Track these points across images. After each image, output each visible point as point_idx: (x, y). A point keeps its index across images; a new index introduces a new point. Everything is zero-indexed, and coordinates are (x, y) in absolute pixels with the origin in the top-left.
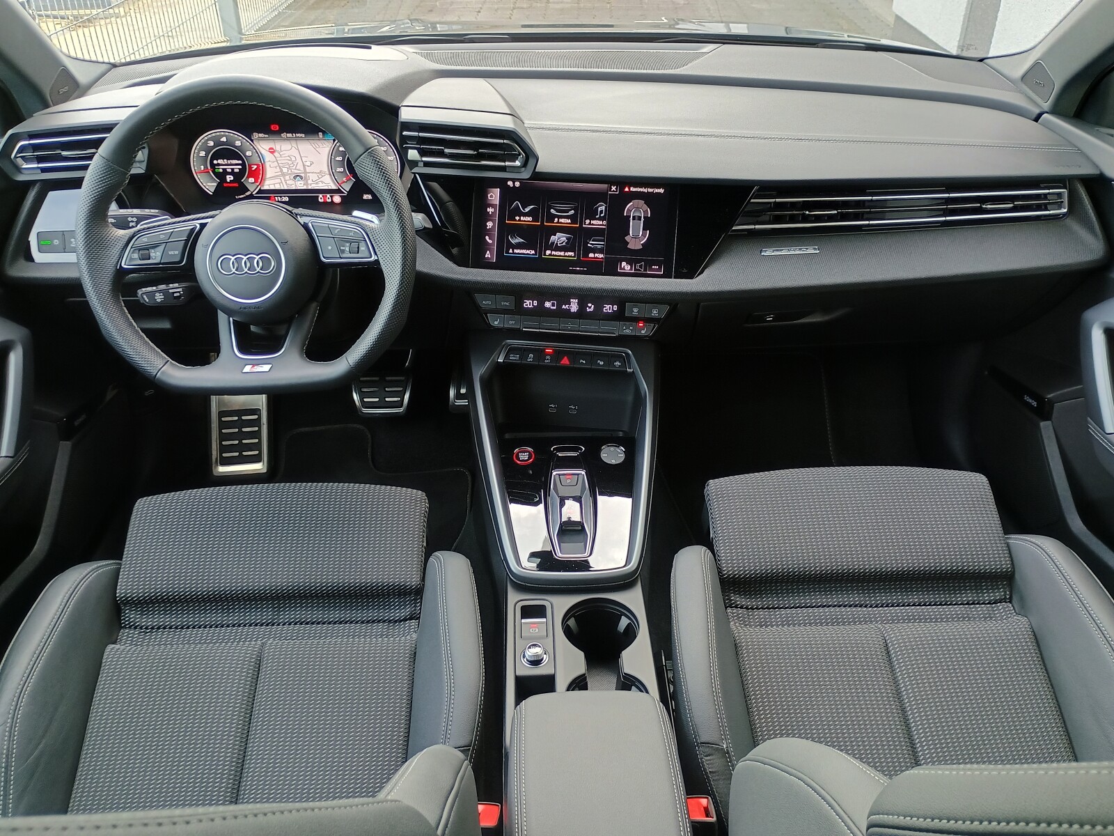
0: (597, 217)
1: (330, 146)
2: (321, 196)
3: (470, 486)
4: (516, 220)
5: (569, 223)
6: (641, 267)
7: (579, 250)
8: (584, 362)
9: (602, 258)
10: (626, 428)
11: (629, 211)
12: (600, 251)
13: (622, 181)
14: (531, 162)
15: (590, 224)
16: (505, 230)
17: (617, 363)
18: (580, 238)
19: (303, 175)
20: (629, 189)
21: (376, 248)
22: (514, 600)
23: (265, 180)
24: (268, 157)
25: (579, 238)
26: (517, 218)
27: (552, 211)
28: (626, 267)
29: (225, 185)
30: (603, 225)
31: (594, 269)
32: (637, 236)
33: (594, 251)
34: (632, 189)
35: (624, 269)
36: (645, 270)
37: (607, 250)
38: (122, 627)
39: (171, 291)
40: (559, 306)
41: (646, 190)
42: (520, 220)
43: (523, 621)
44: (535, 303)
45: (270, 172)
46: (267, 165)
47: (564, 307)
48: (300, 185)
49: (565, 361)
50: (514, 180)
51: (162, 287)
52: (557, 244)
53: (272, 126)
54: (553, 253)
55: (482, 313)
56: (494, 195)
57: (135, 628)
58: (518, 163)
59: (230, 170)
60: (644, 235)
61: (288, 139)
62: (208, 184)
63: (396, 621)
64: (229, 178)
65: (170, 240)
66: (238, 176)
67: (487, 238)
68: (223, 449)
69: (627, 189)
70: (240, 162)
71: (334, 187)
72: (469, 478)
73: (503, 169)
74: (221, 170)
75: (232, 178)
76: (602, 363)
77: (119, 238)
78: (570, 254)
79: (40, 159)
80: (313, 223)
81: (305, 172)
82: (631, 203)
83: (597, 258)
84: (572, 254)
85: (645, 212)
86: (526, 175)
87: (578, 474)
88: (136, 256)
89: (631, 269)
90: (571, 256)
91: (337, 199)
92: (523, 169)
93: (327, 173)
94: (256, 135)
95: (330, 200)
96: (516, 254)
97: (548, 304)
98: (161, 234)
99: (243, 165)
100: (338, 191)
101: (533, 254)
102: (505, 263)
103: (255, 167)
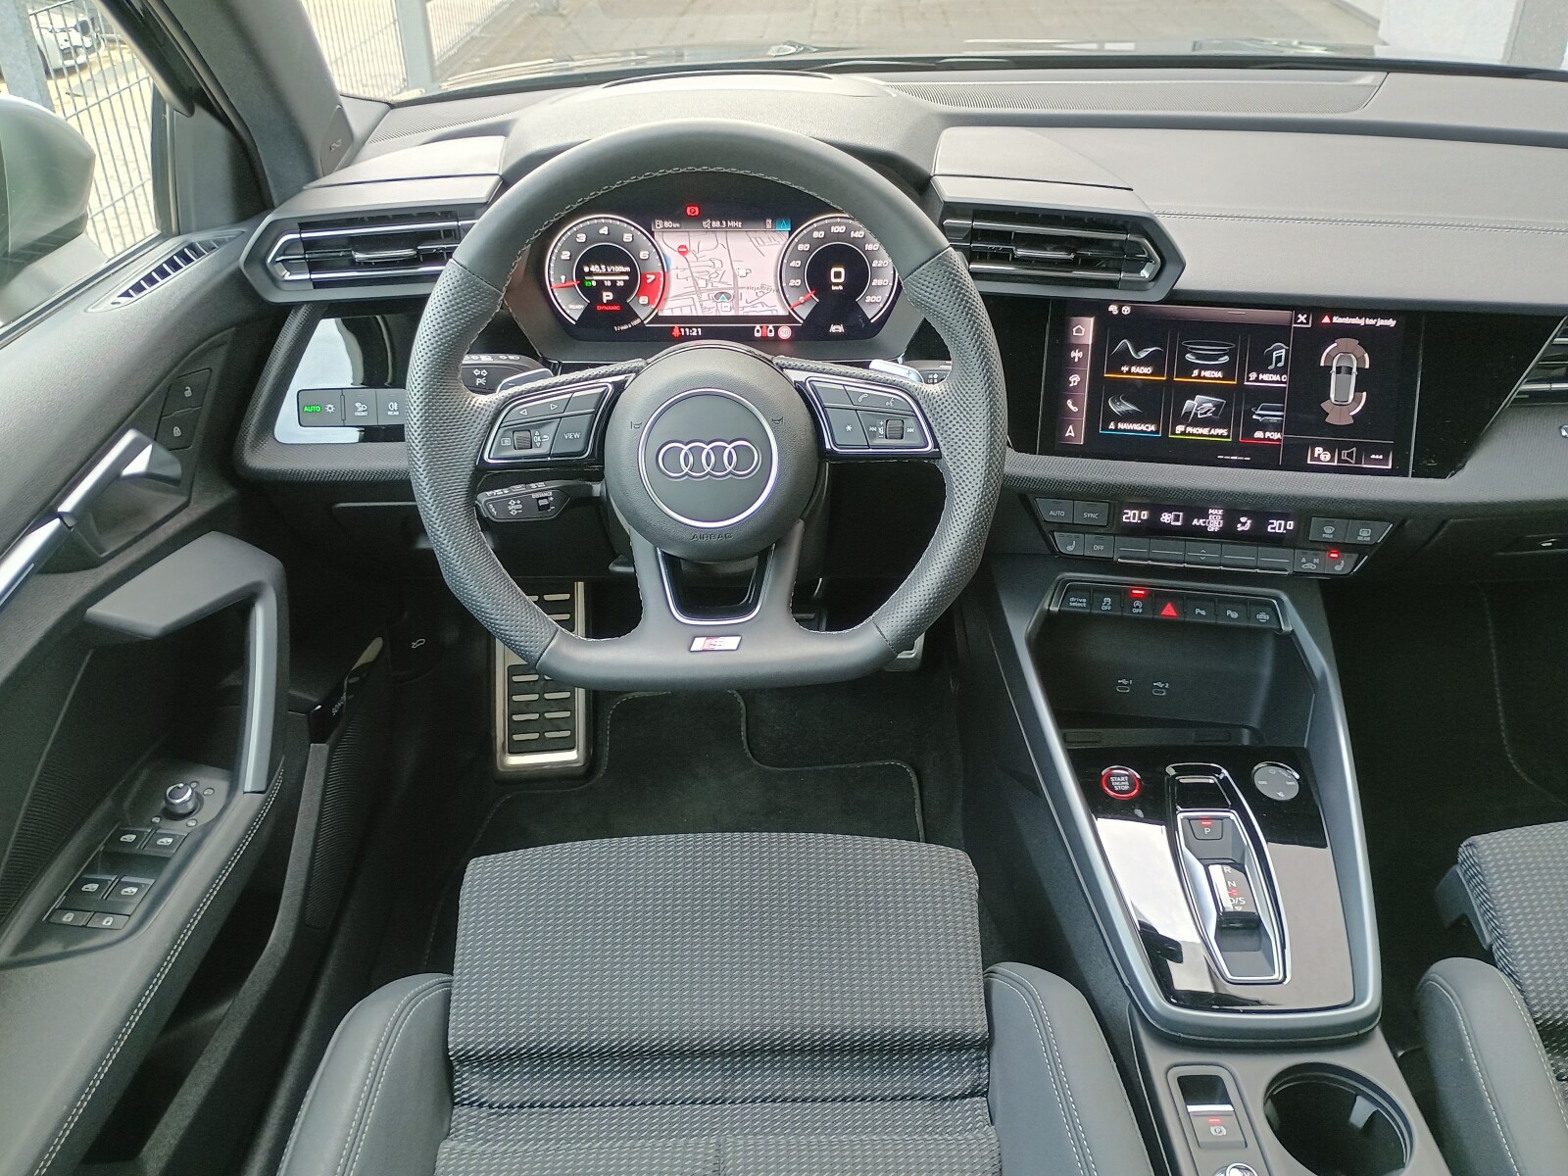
0: (1270, 368)
1: (782, 243)
2: (758, 327)
3: (917, 791)
4: (1122, 373)
5: (1219, 379)
6: (1350, 455)
7: (1237, 425)
8: (1203, 613)
9: (1278, 440)
10: (1255, 723)
11: (1330, 358)
12: (1277, 428)
13: (1316, 307)
14: (1170, 269)
15: (1257, 380)
16: (1101, 390)
17: (1263, 617)
18: (1239, 403)
19: (731, 292)
20: (1331, 319)
21: (935, 430)
22: (1164, 1066)
23: (665, 300)
24: (675, 261)
25: (1237, 403)
26: (1125, 369)
27: (1189, 357)
28: (1322, 457)
29: (599, 308)
30: (1282, 382)
31: (1264, 458)
32: (1344, 400)
33: (1264, 427)
34: (1336, 320)
35: (1318, 459)
36: (1358, 461)
37: (1289, 426)
38: (457, 1104)
39: (534, 496)
40: (1188, 520)
41: (1361, 322)
42: (1129, 372)
43: (1191, 1108)
44: (1145, 515)
45: (675, 286)
46: (673, 274)
47: (1195, 522)
48: (725, 309)
49: (1169, 611)
50: (1121, 303)
51: (518, 488)
52: (1196, 414)
53: (688, 209)
54: (1190, 429)
55: (1046, 531)
56: (1085, 330)
57: (481, 1106)
58: (1145, 273)
59: (609, 284)
60: (1356, 400)
61: (713, 230)
62: (571, 306)
63: (945, 1099)
64: (607, 296)
65: (565, 414)
66: (622, 293)
67: (1069, 403)
68: (514, 728)
69: (1326, 320)
70: (628, 269)
71: (782, 312)
72: (914, 779)
73: (1111, 284)
74: (594, 284)
75: (611, 298)
76: (1235, 615)
77: (480, 411)
78: (1220, 431)
79: (313, 267)
80: (815, 384)
81: (736, 287)
82: (1335, 345)
83: (1269, 439)
84: (1224, 432)
85: (1360, 360)
86: (1156, 294)
87: (1221, 819)
88: (507, 442)
89: (1332, 460)
90: (1222, 436)
91: (785, 332)
92: (1153, 283)
93: (774, 288)
94: (659, 224)
95: (773, 334)
96: (1121, 430)
97: (1166, 518)
98: (553, 402)
99: (633, 274)
100: (788, 319)
101: (1152, 432)
102: (1100, 446)
103: (653, 277)
